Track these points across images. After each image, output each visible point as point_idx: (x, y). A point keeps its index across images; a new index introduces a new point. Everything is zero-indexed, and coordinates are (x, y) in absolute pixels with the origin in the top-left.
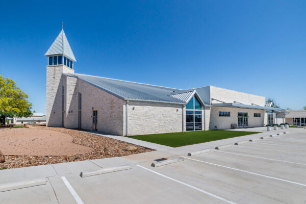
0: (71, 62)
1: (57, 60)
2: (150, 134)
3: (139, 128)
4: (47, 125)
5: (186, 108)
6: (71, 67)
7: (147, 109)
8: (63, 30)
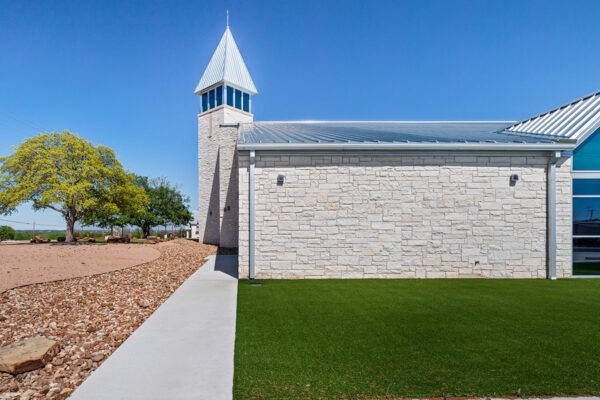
0: (246, 96)
1: (213, 97)
2: (359, 276)
3: (308, 252)
4: (201, 240)
5: (576, 167)
6: (246, 109)
7: (344, 179)
8: (228, 29)
